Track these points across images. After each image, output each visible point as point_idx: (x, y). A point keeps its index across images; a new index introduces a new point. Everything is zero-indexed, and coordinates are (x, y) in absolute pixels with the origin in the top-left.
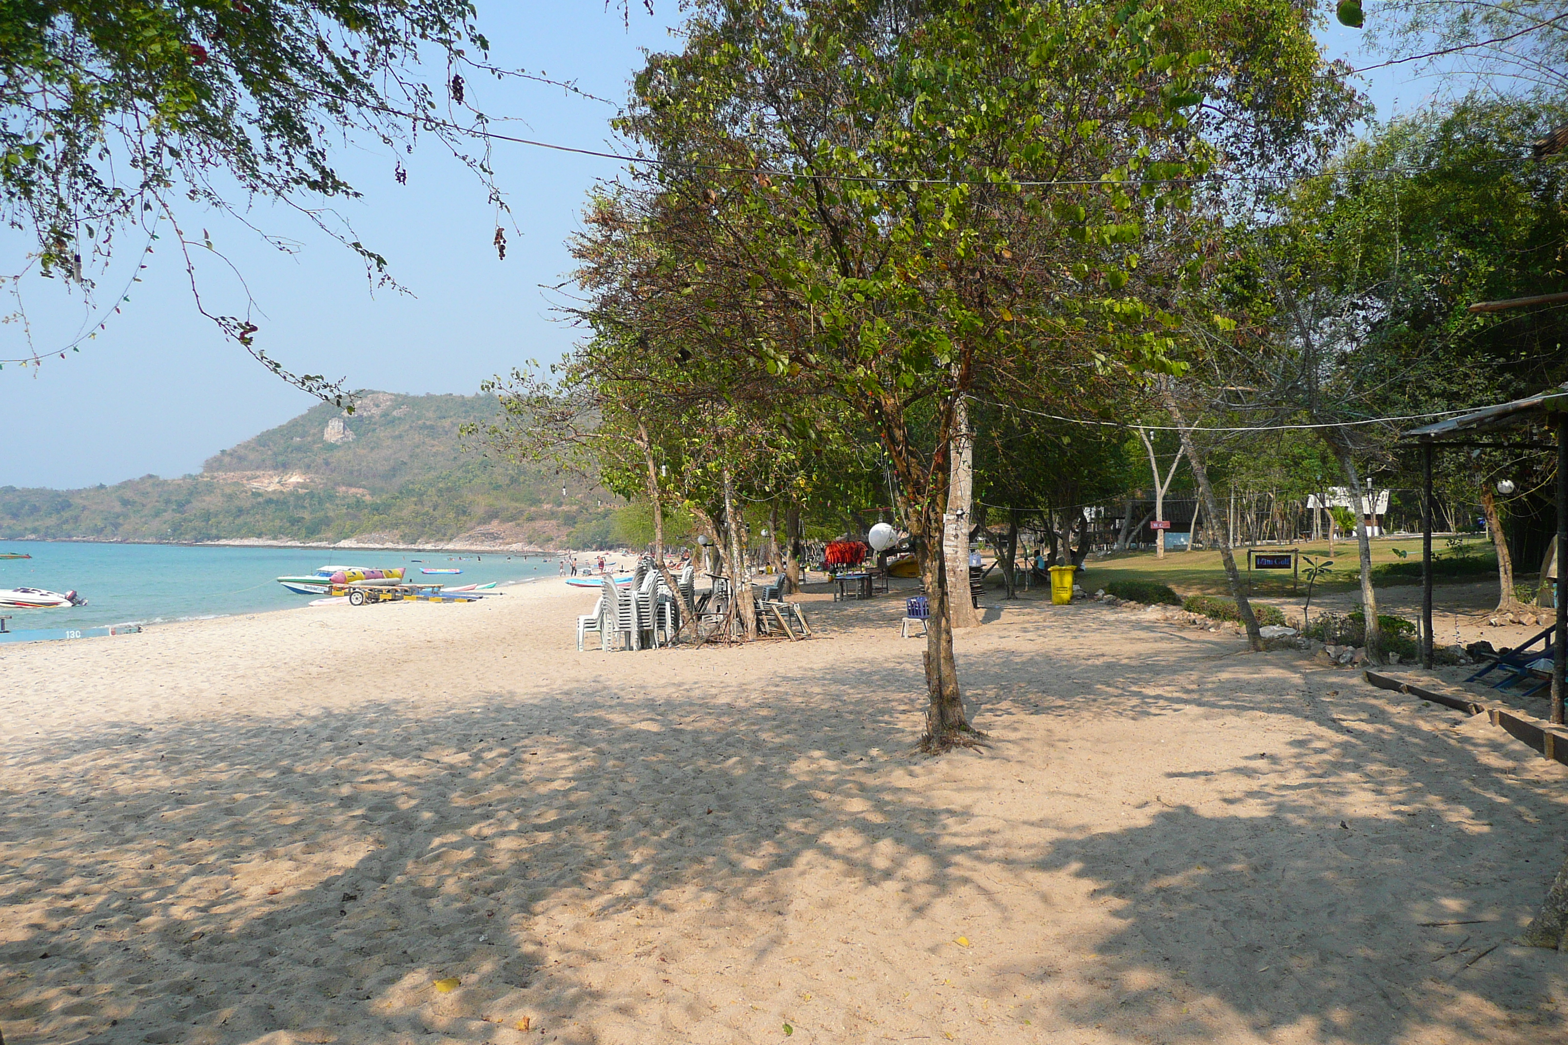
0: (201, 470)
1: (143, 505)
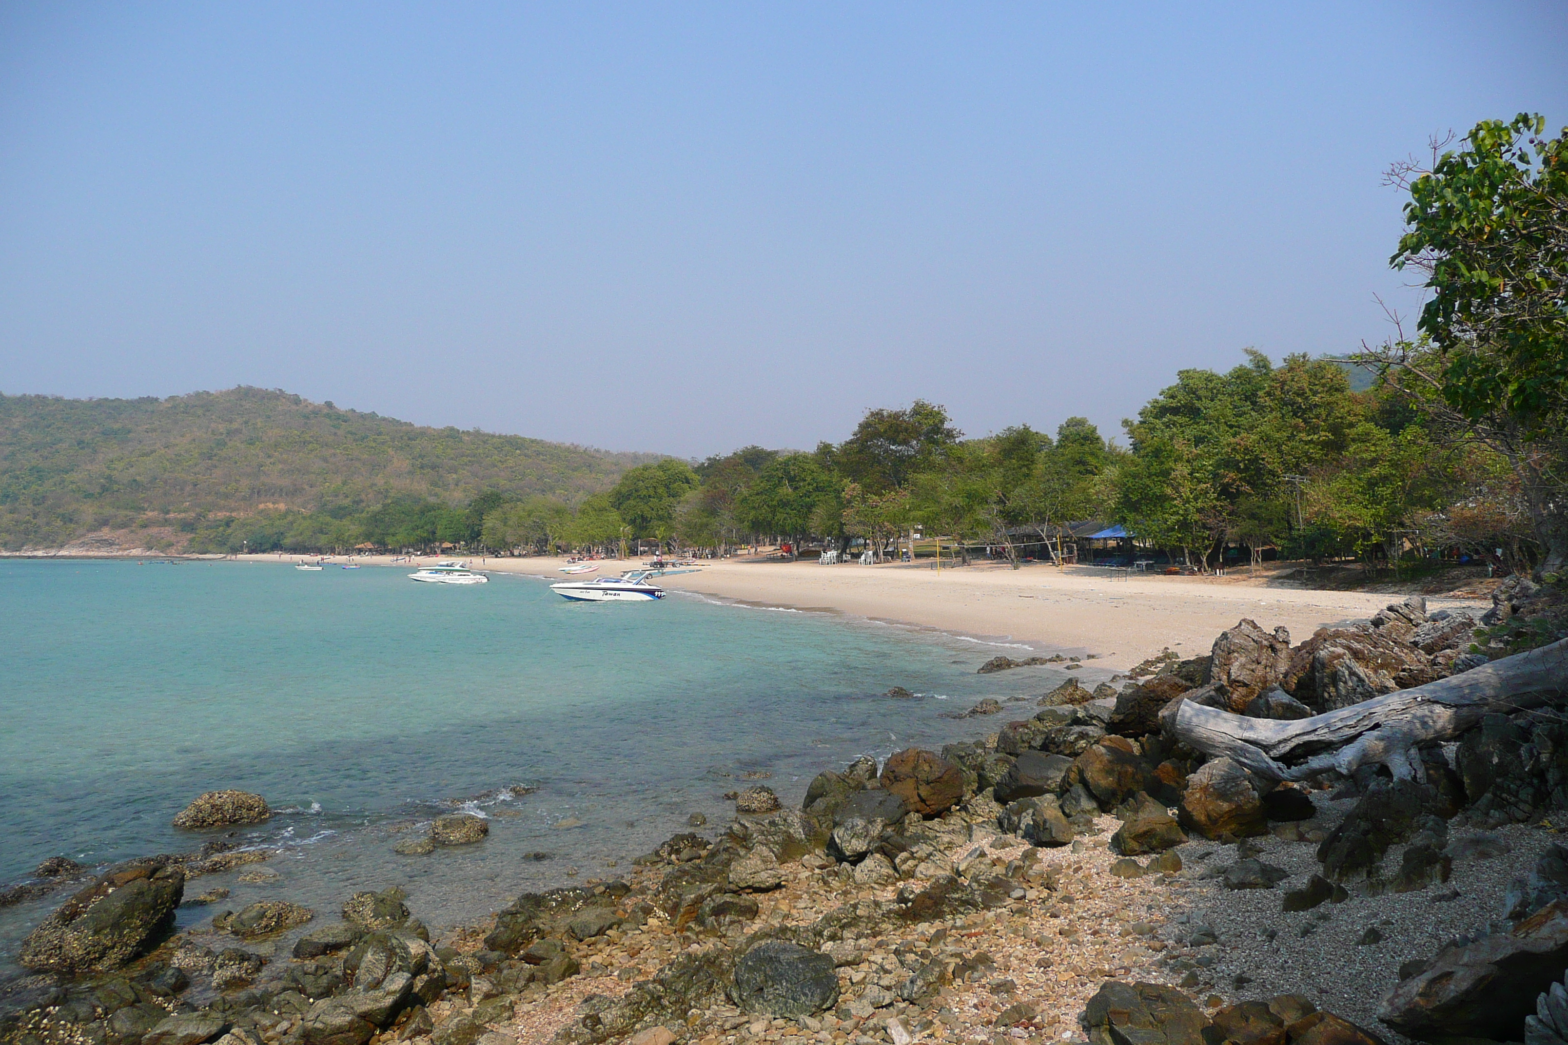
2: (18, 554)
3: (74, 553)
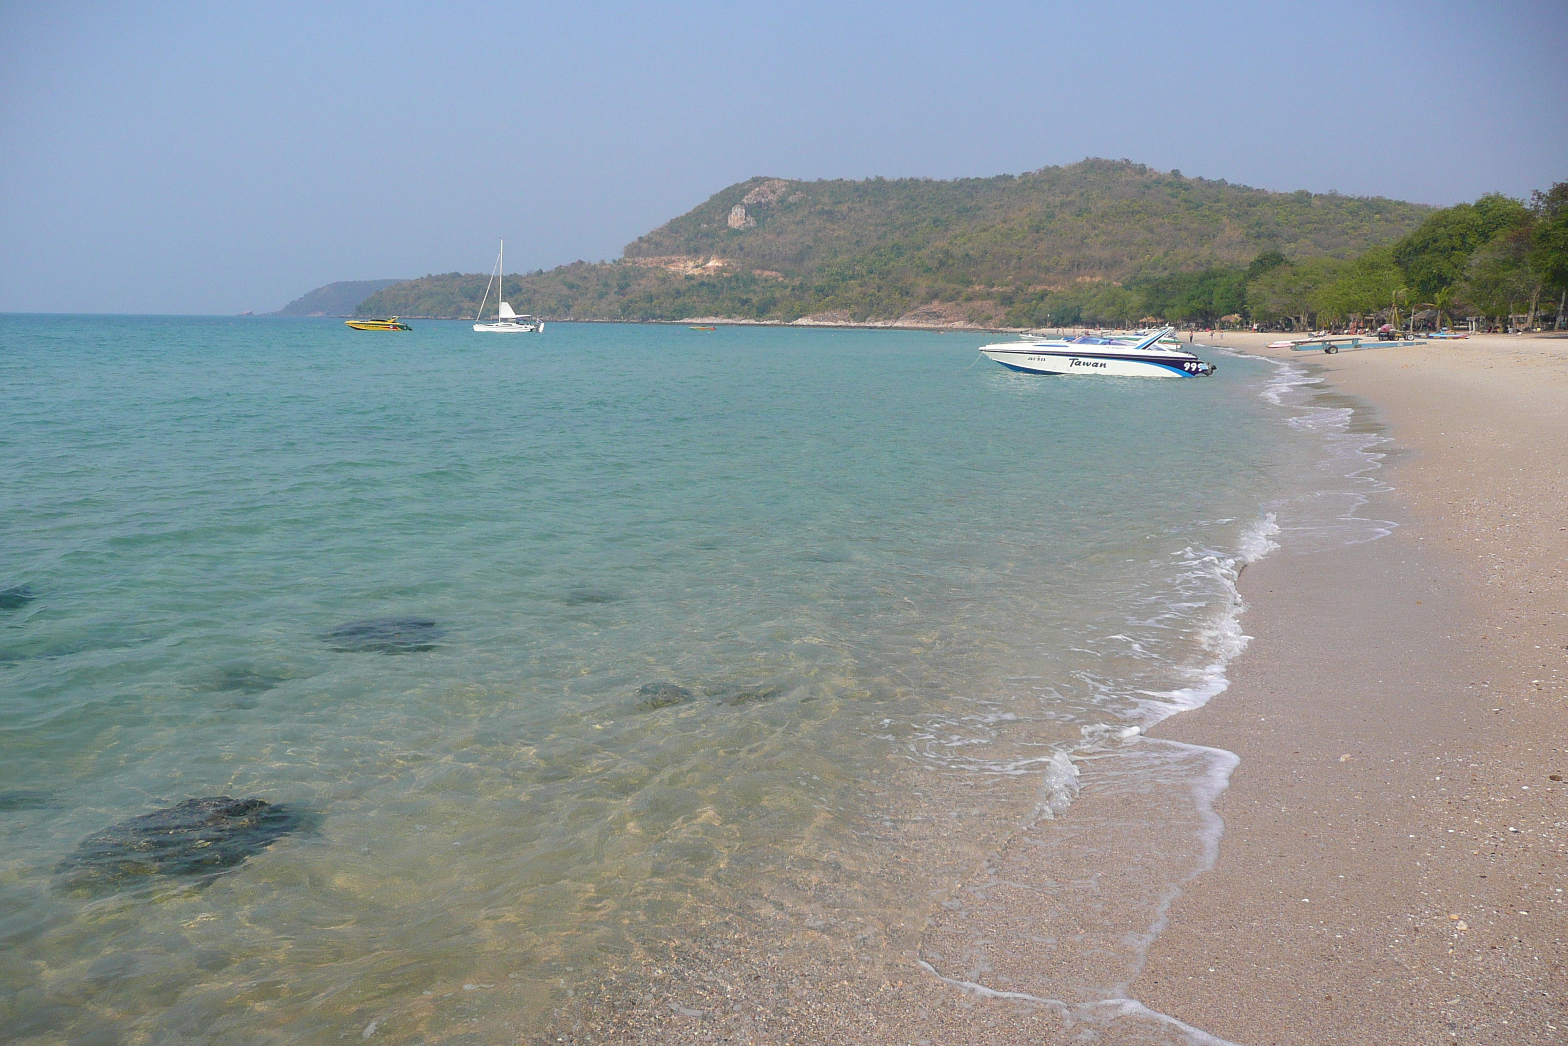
0: (622, 256)
1: (587, 289)
2: (862, 324)
3: (907, 324)
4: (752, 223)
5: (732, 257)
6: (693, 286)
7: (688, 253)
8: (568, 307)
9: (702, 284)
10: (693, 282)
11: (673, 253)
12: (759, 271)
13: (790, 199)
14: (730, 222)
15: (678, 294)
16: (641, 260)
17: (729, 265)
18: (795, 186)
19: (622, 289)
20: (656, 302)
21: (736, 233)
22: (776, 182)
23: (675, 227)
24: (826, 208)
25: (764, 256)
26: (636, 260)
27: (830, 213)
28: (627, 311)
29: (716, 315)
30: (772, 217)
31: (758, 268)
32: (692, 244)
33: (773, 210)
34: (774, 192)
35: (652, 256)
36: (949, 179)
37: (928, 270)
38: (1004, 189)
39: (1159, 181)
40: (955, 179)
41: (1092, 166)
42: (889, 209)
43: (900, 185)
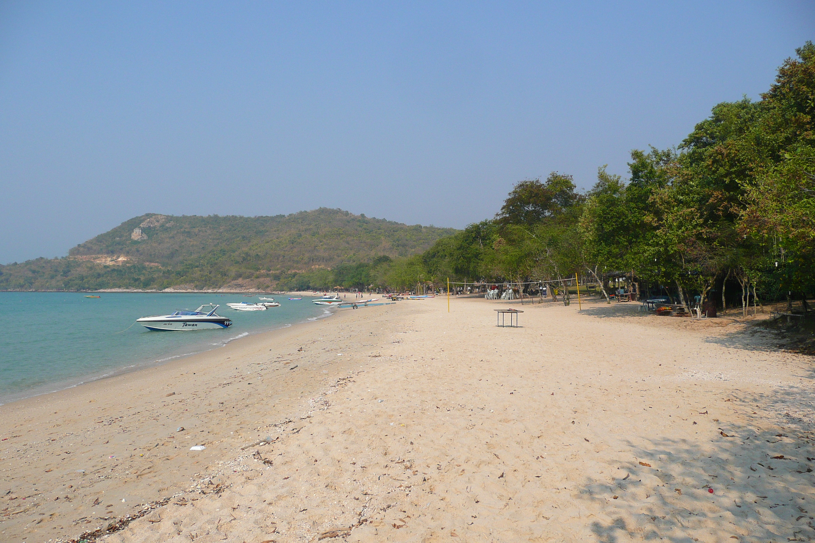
0: (67, 255)
2: (201, 291)
3: (225, 290)
4: (145, 237)
5: (132, 256)
6: (108, 271)
7: (108, 253)
8: (31, 283)
9: (114, 270)
10: (108, 269)
11: (98, 253)
12: (148, 263)
13: (167, 225)
14: (133, 237)
15: (99, 275)
16: (79, 257)
17: (131, 260)
18: (169, 219)
19: (66, 273)
20: (85, 280)
21: (136, 242)
22: (159, 216)
23: (100, 239)
24: (186, 230)
25: (151, 255)
26: (76, 257)
27: (189, 232)
28: (68, 285)
29: (119, 287)
30: (157, 234)
31: (147, 261)
32: (110, 248)
33: (157, 230)
34: (158, 221)
35: (86, 254)
36: (252, 216)
37: (237, 262)
38: (279, 222)
39: (355, 219)
40: (256, 217)
41: (323, 211)
42: (221, 231)
43: (226, 219)
